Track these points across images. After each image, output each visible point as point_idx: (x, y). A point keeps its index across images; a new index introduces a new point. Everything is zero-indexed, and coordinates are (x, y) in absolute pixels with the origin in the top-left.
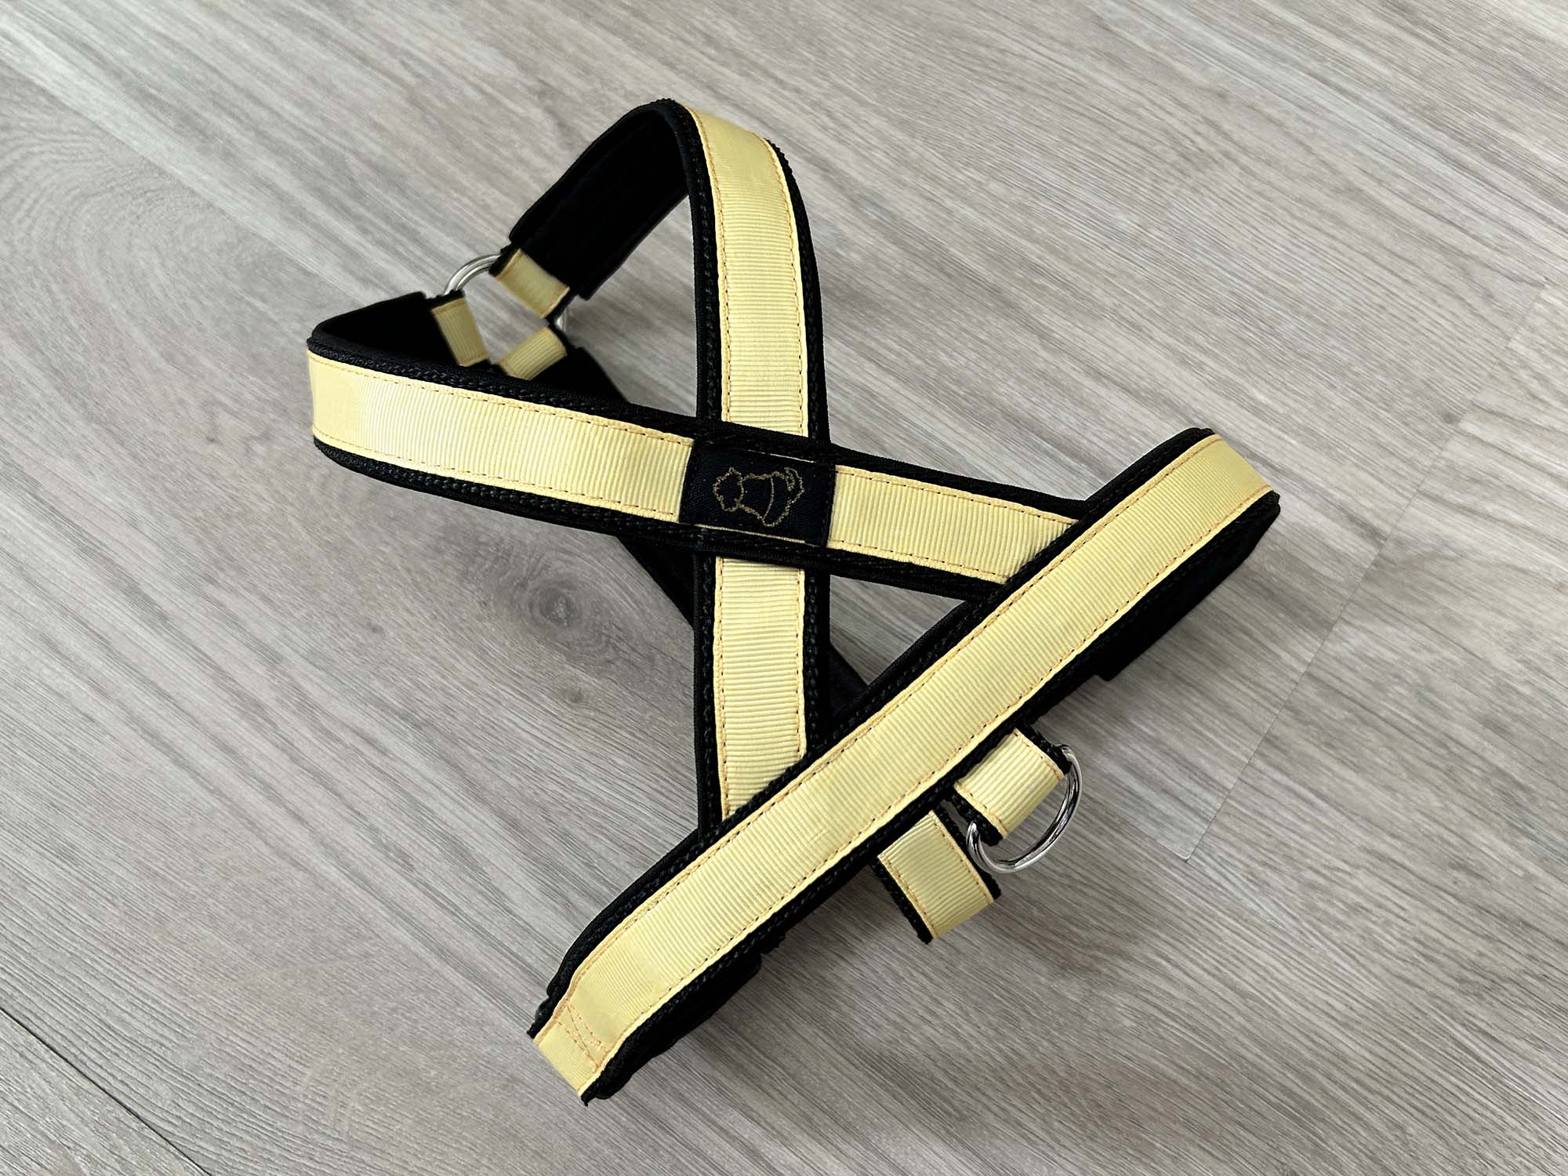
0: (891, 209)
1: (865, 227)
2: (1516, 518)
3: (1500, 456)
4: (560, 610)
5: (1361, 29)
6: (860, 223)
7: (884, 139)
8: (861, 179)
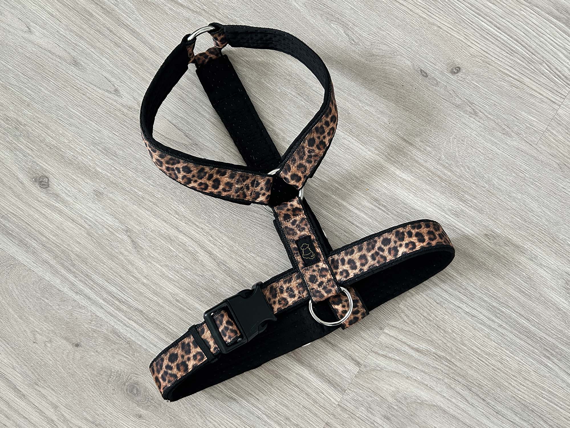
0: (228, 266)
1: (221, 272)
2: (397, 358)
3: (394, 339)
4: (135, 391)
5: (364, 206)
6: (220, 270)
7: (227, 244)
8: (220, 256)
